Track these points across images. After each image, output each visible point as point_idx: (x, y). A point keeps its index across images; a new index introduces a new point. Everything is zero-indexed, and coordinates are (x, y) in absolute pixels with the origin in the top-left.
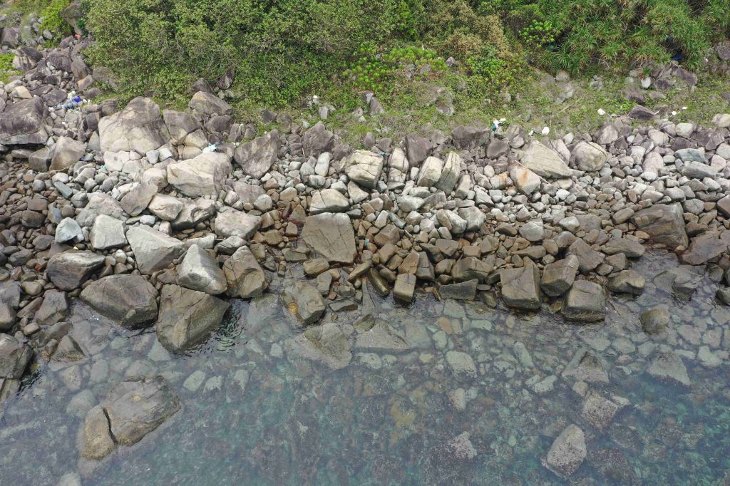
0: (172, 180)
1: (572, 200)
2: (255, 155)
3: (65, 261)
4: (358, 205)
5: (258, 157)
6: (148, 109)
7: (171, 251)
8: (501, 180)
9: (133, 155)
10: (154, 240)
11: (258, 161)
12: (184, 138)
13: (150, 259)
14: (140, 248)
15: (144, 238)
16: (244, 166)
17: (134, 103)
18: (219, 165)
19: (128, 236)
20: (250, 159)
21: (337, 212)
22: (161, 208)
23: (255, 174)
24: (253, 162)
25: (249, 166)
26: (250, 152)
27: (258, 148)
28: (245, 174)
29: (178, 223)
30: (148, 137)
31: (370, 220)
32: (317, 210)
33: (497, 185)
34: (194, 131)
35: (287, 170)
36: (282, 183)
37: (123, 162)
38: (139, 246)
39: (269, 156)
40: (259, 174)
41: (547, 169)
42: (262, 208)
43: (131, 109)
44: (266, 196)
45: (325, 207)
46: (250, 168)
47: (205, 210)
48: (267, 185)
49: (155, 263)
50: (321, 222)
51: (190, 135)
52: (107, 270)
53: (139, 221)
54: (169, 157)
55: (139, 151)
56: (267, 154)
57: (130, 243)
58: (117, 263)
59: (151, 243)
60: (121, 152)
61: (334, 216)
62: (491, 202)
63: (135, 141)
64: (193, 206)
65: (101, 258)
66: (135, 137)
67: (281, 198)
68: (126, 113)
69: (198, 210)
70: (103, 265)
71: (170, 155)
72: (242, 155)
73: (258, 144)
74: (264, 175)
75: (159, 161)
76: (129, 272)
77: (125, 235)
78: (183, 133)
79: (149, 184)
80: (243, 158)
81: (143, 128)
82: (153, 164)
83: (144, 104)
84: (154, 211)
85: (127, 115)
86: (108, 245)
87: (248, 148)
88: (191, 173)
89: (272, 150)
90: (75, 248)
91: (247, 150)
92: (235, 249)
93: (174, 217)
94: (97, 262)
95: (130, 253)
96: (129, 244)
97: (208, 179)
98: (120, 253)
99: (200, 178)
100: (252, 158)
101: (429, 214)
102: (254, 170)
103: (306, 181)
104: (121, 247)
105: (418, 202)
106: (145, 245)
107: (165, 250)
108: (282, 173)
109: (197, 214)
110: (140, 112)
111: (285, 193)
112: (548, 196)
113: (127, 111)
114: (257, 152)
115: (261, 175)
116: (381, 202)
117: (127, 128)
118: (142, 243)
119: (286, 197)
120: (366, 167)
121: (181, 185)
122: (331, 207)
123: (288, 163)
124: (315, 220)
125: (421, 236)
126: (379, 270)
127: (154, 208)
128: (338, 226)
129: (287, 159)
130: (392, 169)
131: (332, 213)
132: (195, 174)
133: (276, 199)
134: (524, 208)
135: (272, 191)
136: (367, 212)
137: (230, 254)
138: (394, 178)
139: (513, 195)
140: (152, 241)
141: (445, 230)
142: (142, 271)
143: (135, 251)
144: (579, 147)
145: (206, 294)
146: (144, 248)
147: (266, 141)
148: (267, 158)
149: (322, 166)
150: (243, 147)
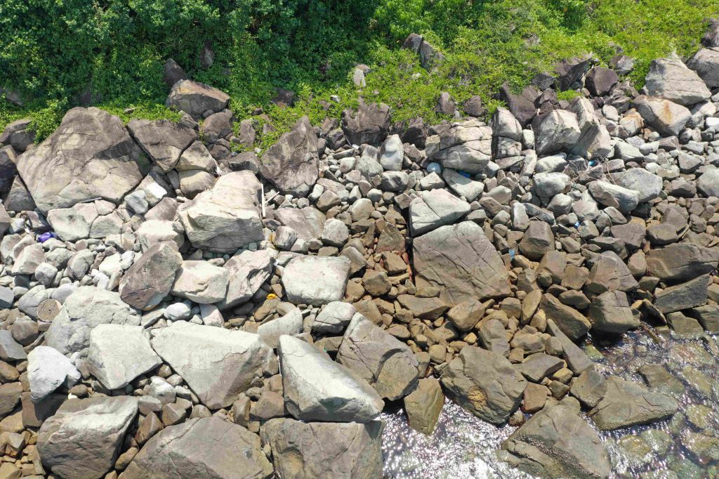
0: (196, 236)
2: (290, 162)
3: (73, 433)
4: (476, 202)
5: (295, 164)
6: (100, 125)
7: (247, 357)
8: (636, 122)
9: (102, 207)
10: (209, 346)
11: (297, 168)
12: (178, 161)
13: (216, 380)
14: (190, 366)
15: (190, 346)
16: (277, 182)
17: (71, 121)
19: (158, 351)
20: (285, 169)
21: (457, 222)
22: (201, 287)
23: (298, 191)
24: (290, 172)
25: (285, 180)
26: (282, 158)
27: (293, 150)
28: (283, 193)
29: (229, 300)
30: (115, 171)
31: (505, 221)
32: (425, 225)
33: (633, 131)
34: (189, 146)
35: (338, 172)
36: (343, 194)
37: (89, 221)
38: (186, 362)
40: (304, 188)
41: (686, 94)
42: (338, 241)
44: (332, 220)
45: (439, 218)
46: (287, 183)
47: (265, 269)
48: (323, 203)
49: (228, 385)
50: (443, 243)
51: (185, 155)
52: (151, 422)
53: (163, 317)
54: (164, 196)
55: (109, 197)
56: (307, 156)
57: (168, 360)
58: (164, 404)
59: (207, 352)
60: (77, 205)
61: (456, 227)
62: (642, 155)
63: (98, 183)
64: (244, 270)
65: (129, 406)
66: (97, 177)
67: (354, 218)
68: (64, 140)
69: (254, 273)
71: (165, 192)
72: (272, 166)
73: (290, 145)
74: (311, 189)
75: (150, 207)
76: (189, 412)
77: (152, 348)
78: (173, 152)
79: (165, 253)
80: (273, 171)
81: (104, 160)
82: (143, 215)
83: (89, 120)
84: (187, 294)
85: (68, 142)
86: (131, 377)
88: (225, 216)
90: (70, 396)
91: (277, 158)
92: (346, 324)
93: (221, 295)
95: (175, 379)
96: (165, 363)
97: (251, 219)
98: (161, 386)
99: (240, 221)
100: (287, 167)
101: (577, 193)
102: (295, 184)
103: (379, 183)
104: (154, 371)
105: (561, 179)
106: (197, 359)
107: (236, 358)
108: (334, 180)
109: (252, 280)
110: (89, 133)
111: (356, 209)
112: (699, 131)
113: (65, 136)
114: (293, 156)
115: (308, 189)
116: (508, 191)
117: (77, 165)
118: (190, 355)
119: (361, 215)
120: (477, 145)
121: (210, 240)
122: (448, 217)
123: (335, 161)
124: (428, 241)
125: (590, 228)
126: (557, 293)
127: (184, 290)
128: (470, 242)
129: (331, 156)
130: (500, 138)
131: (451, 224)
132: (231, 217)
133: (348, 221)
134: (683, 153)
135: (336, 209)
136: (493, 209)
137: (342, 333)
138: (507, 151)
139: (656, 139)
140: (206, 348)
141: (613, 210)
142: (210, 404)
143: (184, 374)
144: (699, 58)
145: (359, 425)
146: (197, 365)
147: (302, 136)
148: (309, 162)
149: (393, 156)
150: (270, 154)
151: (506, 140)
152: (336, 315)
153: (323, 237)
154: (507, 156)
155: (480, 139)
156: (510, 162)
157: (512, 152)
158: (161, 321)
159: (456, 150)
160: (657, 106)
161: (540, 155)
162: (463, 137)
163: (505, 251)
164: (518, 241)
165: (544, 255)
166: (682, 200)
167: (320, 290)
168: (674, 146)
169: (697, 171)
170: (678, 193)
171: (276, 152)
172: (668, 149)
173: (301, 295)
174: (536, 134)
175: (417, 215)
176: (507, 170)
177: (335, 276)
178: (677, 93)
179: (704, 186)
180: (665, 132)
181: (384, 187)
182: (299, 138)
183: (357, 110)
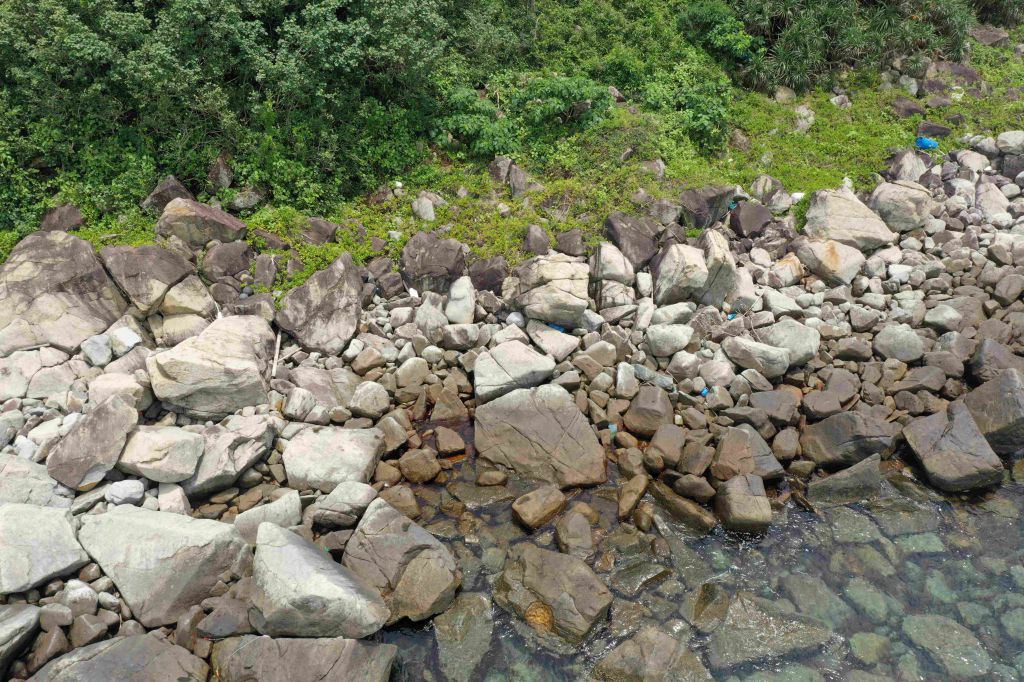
0: (164, 389)
1: (921, 279)
2: (319, 308)
4: (567, 362)
5: (327, 311)
6: (64, 253)
7: (209, 551)
8: (794, 268)
9: (49, 355)
10: (158, 536)
11: (328, 317)
12: (162, 299)
13: (159, 584)
14: (126, 564)
15: (130, 537)
16: (300, 335)
17: (26, 247)
18: (258, 339)
19: (85, 543)
20: (312, 317)
21: (537, 384)
22: (158, 455)
23: (328, 347)
24: (319, 322)
25: (311, 333)
26: (309, 304)
27: (324, 292)
28: (307, 350)
29: (201, 480)
30: (75, 310)
31: (605, 386)
32: (492, 389)
33: (790, 279)
34: (180, 281)
35: (388, 327)
36: (390, 353)
37: (28, 374)
38: (121, 558)
39: (348, 303)
40: (337, 344)
41: (859, 234)
42: (372, 410)
43: (22, 258)
44: (370, 384)
45: (510, 379)
46: (314, 336)
47: (258, 439)
48: (361, 364)
49: (177, 591)
50: (514, 413)
51: (174, 292)
52: (52, 640)
53: (103, 499)
54: (138, 344)
56: (343, 302)
57: (96, 556)
58: (76, 615)
59: (153, 544)
60: (16, 353)
61: (534, 392)
62: (798, 308)
63: (47, 325)
64: (227, 437)
65: (26, 617)
66: (47, 317)
67: (401, 383)
68: (12, 270)
69: (240, 442)
70: (37, 630)
71: (137, 339)
72: (293, 312)
73: (321, 286)
74: (347, 345)
75: (114, 357)
76: (113, 630)
77: (78, 539)
78: (157, 288)
79: (114, 406)
80: (296, 319)
81: (60, 295)
82: (102, 367)
83: (51, 245)
84: (139, 465)
85: (16, 272)
86: (38, 576)
87: (301, 295)
88: (208, 364)
89: (354, 292)
91: (302, 301)
92: (360, 512)
93: (189, 470)
94: (21, 629)
95: (103, 583)
96: (93, 561)
97: (245, 370)
98: (77, 589)
99: (228, 372)
100: (315, 316)
101: (707, 352)
102: (325, 339)
103: (439, 339)
104: (75, 572)
105: (684, 334)
106: (138, 554)
107: (192, 553)
108: (380, 335)
109: (239, 452)
110: (45, 261)
111: (404, 370)
112: (879, 280)
113: (14, 265)
114: (323, 301)
115: (342, 345)
116: (611, 347)
117: (22, 300)
118: (128, 549)
119: (411, 379)
120: (567, 285)
121: (185, 398)
122: (524, 377)
123: (385, 313)
124: (496, 410)
125: (719, 396)
126: (670, 482)
127: (135, 460)
128: (552, 411)
129: (381, 306)
130: (604, 282)
131: (527, 386)
132: (216, 365)
133: (391, 386)
134: (856, 307)
135: (377, 372)
136: (590, 371)
137: (354, 526)
138: (613, 299)
139: (821, 290)
140: (152, 539)
141: (754, 374)
142: (145, 619)
143: (116, 575)
144: (880, 193)
145: (347, 640)
146: (136, 562)
147: (337, 275)
148: (346, 309)
149: (461, 304)
150: (292, 297)
151: (611, 283)
152: (346, 499)
153: (352, 404)
154: (614, 305)
155: (572, 278)
156: (618, 313)
157: (619, 299)
158: (100, 505)
159: (539, 292)
160: (819, 249)
161: (658, 304)
162: (547, 275)
163: (603, 425)
164: (622, 414)
165: (655, 431)
166: (853, 365)
167: (333, 470)
168: (844, 297)
169: (875, 328)
170: (847, 356)
172: (836, 302)
173: (307, 476)
174: (655, 279)
175: (482, 376)
176: (615, 323)
177: (357, 453)
178: (845, 232)
179: (882, 346)
180: (832, 282)
181: (445, 343)
182: (333, 277)
183: (419, 248)
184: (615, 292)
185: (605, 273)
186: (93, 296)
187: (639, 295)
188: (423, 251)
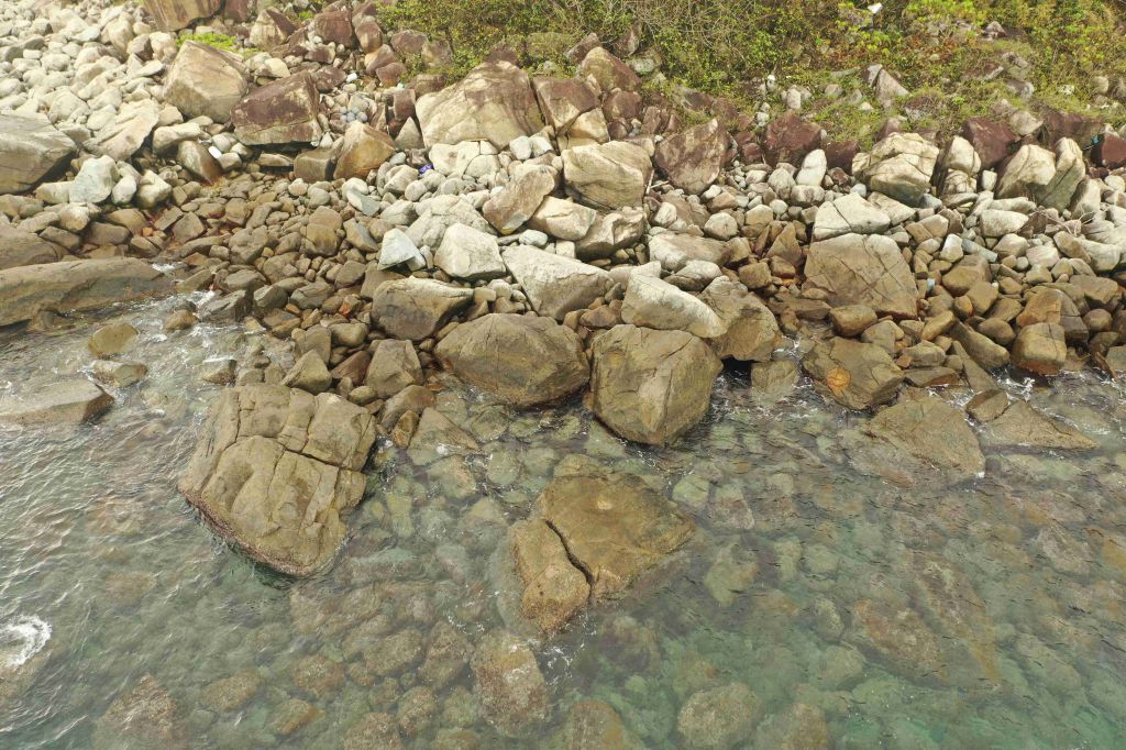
2: (690, 155)
4: (901, 226)
5: (696, 158)
6: (507, 77)
7: (594, 279)
9: (486, 147)
11: (696, 164)
12: (573, 121)
15: (538, 261)
16: (671, 173)
17: (481, 69)
18: (642, 162)
20: (683, 161)
21: (869, 234)
22: (565, 211)
23: (691, 187)
24: (687, 166)
25: (680, 173)
26: (683, 150)
27: (698, 142)
28: (674, 185)
29: (587, 244)
30: (508, 120)
31: (931, 250)
32: (829, 231)
34: (589, 110)
35: (743, 183)
36: (741, 201)
37: (468, 158)
39: (715, 156)
40: (699, 186)
42: (721, 233)
43: (478, 75)
44: (723, 214)
45: (844, 227)
46: (682, 176)
47: (634, 225)
48: (715, 204)
50: (845, 250)
51: (582, 118)
52: (482, 306)
53: (518, 241)
54: (548, 151)
55: (496, 141)
56: (713, 152)
57: (512, 268)
58: (497, 297)
60: (463, 142)
61: (866, 239)
63: (489, 125)
65: (464, 291)
66: (490, 119)
67: (748, 222)
68: (470, 83)
69: (621, 224)
70: (471, 301)
72: (669, 154)
73: (696, 137)
74: (707, 188)
75: (532, 157)
76: (521, 312)
77: (500, 258)
78: (572, 112)
80: (669, 160)
81: (501, 106)
82: (523, 161)
83: (500, 70)
85: (472, 85)
86: (476, 270)
89: (721, 148)
91: (677, 146)
92: (711, 279)
93: (583, 231)
96: (510, 272)
97: (635, 175)
98: (499, 284)
99: (621, 173)
100: (685, 160)
101: (1037, 241)
102: (690, 180)
103: (786, 196)
104: (499, 275)
105: (1018, 220)
106: (542, 272)
107: (581, 278)
108: (736, 188)
109: (618, 229)
110: (494, 80)
111: (752, 213)
113: (471, 80)
114: (695, 149)
115: (703, 188)
116: (944, 220)
117: (475, 104)
118: (536, 268)
119: (757, 221)
120: (915, 159)
121: (585, 185)
122: (859, 226)
123: (742, 174)
124: (829, 247)
125: (1040, 272)
126: (975, 324)
127: (546, 215)
128: (878, 256)
129: (739, 168)
130: (950, 170)
131: (861, 233)
132: (615, 166)
133: (741, 222)
135: (729, 211)
136: (919, 237)
137: (701, 291)
138: (956, 186)
140: (554, 265)
141: (1079, 262)
142: (542, 313)
143: (525, 282)
145: (694, 337)
146: (540, 277)
147: (711, 130)
148: (712, 159)
149: (811, 172)
150: (670, 141)
151: (957, 172)
152: (698, 271)
153: (705, 227)
154: (955, 191)
155: (922, 156)
156: (956, 199)
157: (961, 187)
158: (515, 244)
159: (887, 165)
161: (998, 197)
162: (899, 147)
163: (923, 277)
164: (944, 273)
165: (968, 290)
171: (679, 143)
173: (666, 259)
174: (1000, 177)
175: (821, 221)
176: (952, 207)
177: (709, 252)
181: (791, 201)
182: (708, 132)
183: (783, 126)
184: (958, 179)
185: (952, 162)
186: (522, 113)
187: (980, 188)
188: (785, 129)
